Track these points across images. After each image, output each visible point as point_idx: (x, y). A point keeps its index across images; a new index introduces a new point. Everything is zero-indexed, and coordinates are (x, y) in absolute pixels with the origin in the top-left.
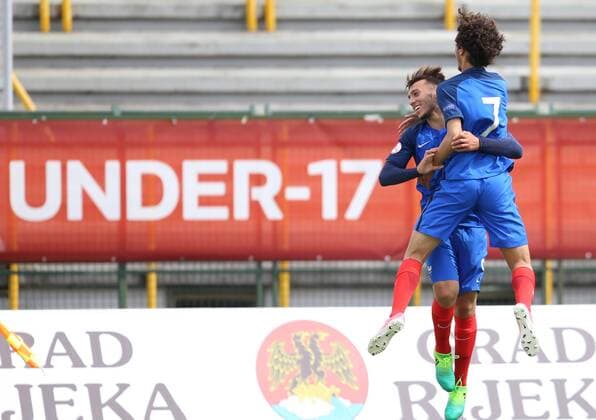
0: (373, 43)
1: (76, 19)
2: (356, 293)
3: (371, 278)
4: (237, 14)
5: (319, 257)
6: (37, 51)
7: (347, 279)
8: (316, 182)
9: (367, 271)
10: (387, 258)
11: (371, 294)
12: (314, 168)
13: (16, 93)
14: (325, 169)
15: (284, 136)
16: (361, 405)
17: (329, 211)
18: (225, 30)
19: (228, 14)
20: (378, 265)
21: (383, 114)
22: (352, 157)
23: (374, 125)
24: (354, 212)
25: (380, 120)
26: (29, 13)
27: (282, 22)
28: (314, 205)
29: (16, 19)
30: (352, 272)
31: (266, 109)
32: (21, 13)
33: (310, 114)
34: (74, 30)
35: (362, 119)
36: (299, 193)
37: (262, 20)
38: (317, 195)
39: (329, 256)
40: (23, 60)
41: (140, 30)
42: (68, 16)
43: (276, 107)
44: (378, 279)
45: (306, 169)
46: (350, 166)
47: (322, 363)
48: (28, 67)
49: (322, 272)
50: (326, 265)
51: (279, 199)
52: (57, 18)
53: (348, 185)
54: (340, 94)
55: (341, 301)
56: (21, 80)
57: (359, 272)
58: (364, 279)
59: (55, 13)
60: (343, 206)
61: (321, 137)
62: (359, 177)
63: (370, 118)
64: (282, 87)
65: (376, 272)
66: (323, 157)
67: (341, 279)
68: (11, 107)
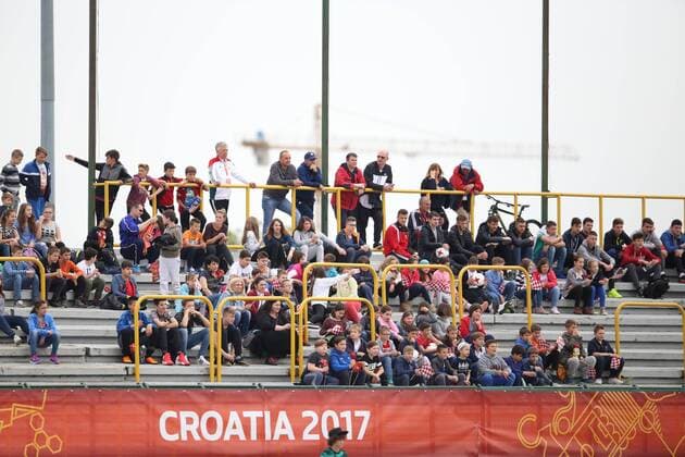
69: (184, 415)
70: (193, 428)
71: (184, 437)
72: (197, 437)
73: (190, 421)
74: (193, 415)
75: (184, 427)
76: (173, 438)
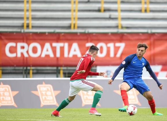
69: (20, 45)
70: (24, 51)
71: (19, 55)
72: (26, 55)
73: (23, 48)
74: (25, 45)
75: (19, 51)
76: (13, 55)
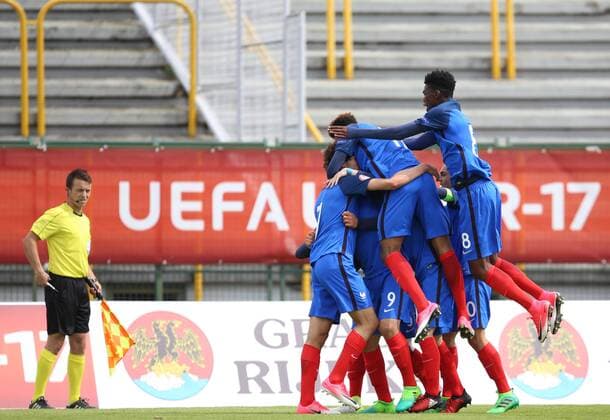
0: (594, 89)
1: (357, 69)
2: (578, 290)
3: (591, 278)
4: (485, 66)
5: (549, 260)
6: (325, 94)
7: (572, 278)
8: (547, 200)
9: (588, 272)
10: (604, 261)
11: (591, 290)
12: (546, 189)
13: (308, 129)
14: (555, 190)
15: (522, 162)
16: (581, 379)
17: (558, 223)
18: (476, 78)
19: (478, 65)
20: (597, 266)
21: (600, 146)
22: (576, 180)
23: (594, 154)
24: (578, 224)
25: (599, 151)
26: (319, 64)
27: (521, 72)
28: (545, 219)
29: (309, 69)
30: (576, 272)
31: (507, 141)
32: (312, 65)
33: (543, 146)
34: (356, 78)
35: (585, 150)
36: (533, 209)
37: (504, 70)
38: (548, 210)
39: (557, 259)
40: (314, 101)
41: (406, 78)
42: (350, 66)
43: (515, 140)
44: (598, 278)
45: (538, 189)
46: (574, 187)
47: (551, 346)
48: (319, 107)
49: (552, 272)
50: (555, 267)
51: (518, 213)
52: (341, 69)
53: (573, 202)
54: (567, 130)
55: (578, 295)
56: (313, 118)
57: (581, 272)
58: (585, 278)
59: (339, 64)
60: (569, 218)
61: (552, 164)
62: (582, 196)
63: (590, 149)
64: (520, 124)
65: (595, 272)
66: (552, 181)
67: (566, 278)
68: (304, 139)
